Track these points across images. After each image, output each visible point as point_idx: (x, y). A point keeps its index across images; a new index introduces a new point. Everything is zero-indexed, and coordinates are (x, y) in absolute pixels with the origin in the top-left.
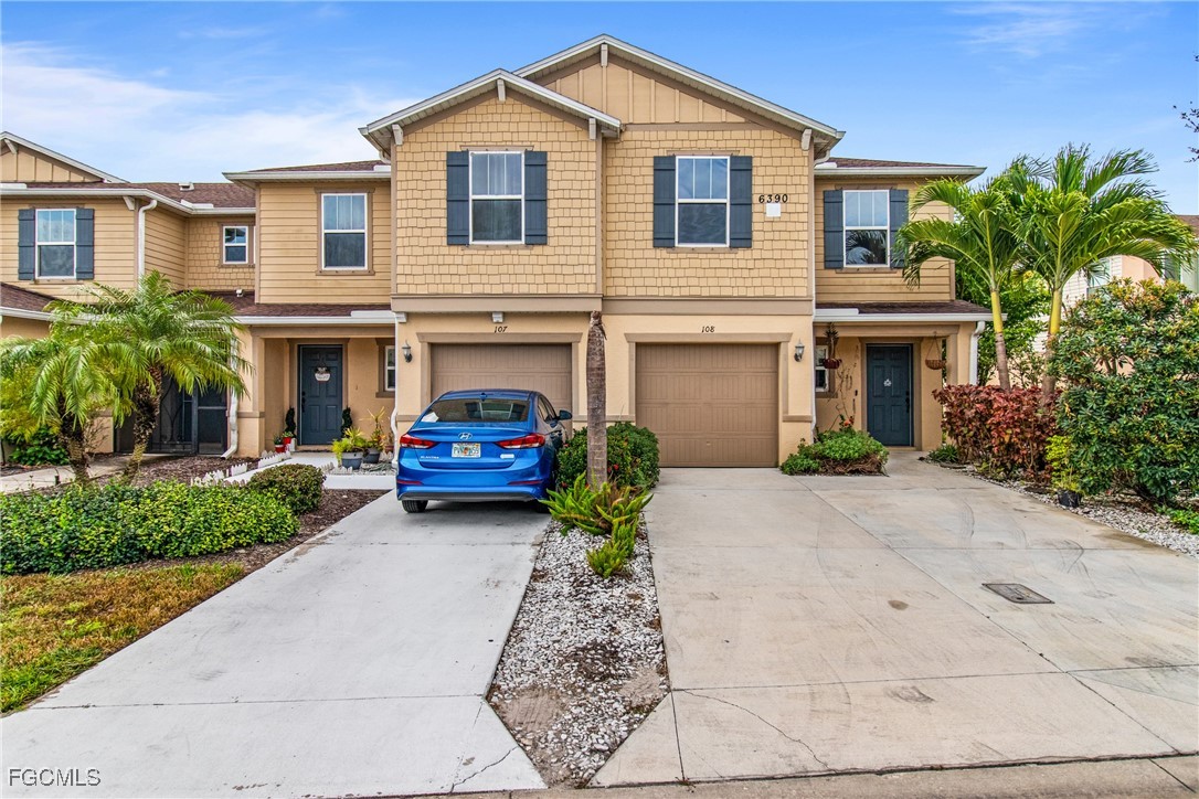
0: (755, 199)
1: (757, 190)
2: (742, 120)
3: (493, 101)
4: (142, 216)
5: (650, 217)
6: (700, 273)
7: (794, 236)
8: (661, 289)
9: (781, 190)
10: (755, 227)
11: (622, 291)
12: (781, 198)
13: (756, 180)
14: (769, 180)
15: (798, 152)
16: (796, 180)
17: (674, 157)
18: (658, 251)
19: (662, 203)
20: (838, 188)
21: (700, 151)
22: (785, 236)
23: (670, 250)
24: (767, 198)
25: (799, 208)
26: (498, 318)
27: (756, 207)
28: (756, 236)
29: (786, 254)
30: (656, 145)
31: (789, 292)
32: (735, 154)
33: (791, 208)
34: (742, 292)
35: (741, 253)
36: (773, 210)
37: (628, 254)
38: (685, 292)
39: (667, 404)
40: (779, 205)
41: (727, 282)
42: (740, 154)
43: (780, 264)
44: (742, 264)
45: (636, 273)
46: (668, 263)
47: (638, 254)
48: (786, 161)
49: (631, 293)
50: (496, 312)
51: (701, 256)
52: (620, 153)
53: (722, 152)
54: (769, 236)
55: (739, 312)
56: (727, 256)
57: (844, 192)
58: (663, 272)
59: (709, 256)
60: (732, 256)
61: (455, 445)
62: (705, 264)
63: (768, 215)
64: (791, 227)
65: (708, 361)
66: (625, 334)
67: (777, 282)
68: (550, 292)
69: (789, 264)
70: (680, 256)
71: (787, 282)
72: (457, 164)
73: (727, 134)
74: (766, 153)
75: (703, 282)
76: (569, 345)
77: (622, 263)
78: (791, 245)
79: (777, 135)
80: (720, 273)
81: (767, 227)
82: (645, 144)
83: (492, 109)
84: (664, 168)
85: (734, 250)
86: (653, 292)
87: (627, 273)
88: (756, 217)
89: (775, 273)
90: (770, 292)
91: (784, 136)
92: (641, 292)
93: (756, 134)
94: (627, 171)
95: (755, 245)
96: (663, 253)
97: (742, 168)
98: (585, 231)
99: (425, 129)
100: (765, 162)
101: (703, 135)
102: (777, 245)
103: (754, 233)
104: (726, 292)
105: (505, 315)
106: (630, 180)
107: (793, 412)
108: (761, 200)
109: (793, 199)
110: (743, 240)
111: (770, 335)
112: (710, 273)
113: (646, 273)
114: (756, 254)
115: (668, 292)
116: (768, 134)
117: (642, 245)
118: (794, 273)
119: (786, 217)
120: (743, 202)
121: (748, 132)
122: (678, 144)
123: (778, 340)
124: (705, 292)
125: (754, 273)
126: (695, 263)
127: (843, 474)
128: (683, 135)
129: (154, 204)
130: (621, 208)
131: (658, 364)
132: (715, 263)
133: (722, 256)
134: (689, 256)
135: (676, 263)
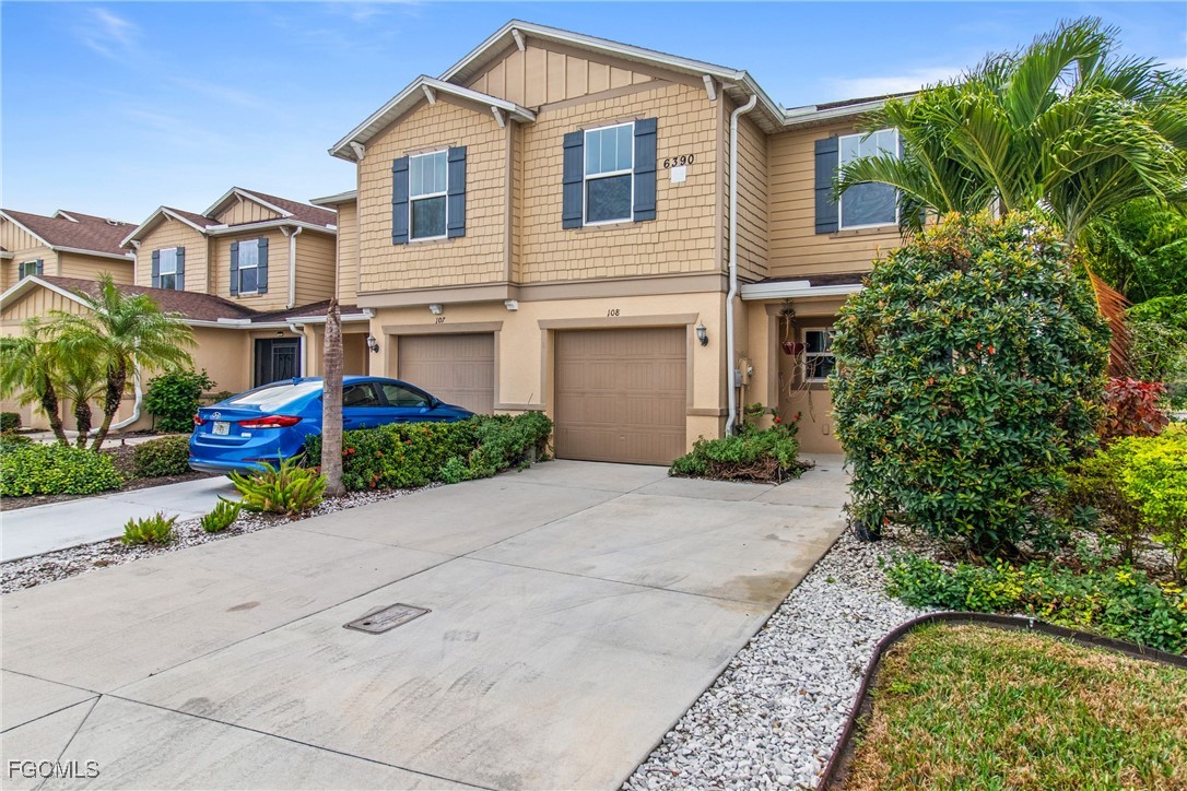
0: (660, 164)
1: (662, 154)
2: (648, 78)
3: (426, 107)
4: (293, 240)
5: (560, 198)
6: (606, 252)
7: (701, 201)
8: (570, 272)
9: (685, 151)
10: (661, 195)
11: (535, 277)
12: (686, 160)
13: (662, 143)
14: (674, 141)
15: (706, 104)
16: (703, 137)
17: (583, 131)
18: (568, 232)
19: (571, 181)
20: (833, 135)
21: (607, 121)
22: (691, 202)
23: (578, 230)
24: (672, 162)
25: (707, 168)
26: (435, 310)
27: (661, 174)
28: (661, 205)
29: (692, 223)
30: (566, 122)
31: (695, 267)
32: (639, 118)
33: (697, 169)
34: (647, 270)
35: (645, 227)
36: (678, 174)
37: (542, 238)
38: (592, 274)
39: (584, 393)
40: (684, 167)
41: (631, 260)
42: (646, 117)
43: (685, 235)
44: (646, 239)
45: (548, 257)
46: (576, 245)
47: (550, 237)
48: (693, 117)
49: (544, 278)
50: (433, 304)
51: (607, 234)
52: (536, 136)
53: (627, 119)
54: (674, 204)
55: (644, 292)
56: (632, 231)
57: (840, 138)
58: (572, 255)
59: (615, 233)
60: (637, 231)
61: (216, 424)
62: (611, 242)
63: (672, 181)
64: (697, 191)
65: (620, 347)
66: (539, 321)
67: (683, 256)
68: (467, 282)
69: (696, 233)
70: (588, 235)
71: (693, 255)
72: (401, 169)
73: (632, 98)
74: (672, 110)
75: (609, 262)
76: (491, 334)
77: (536, 248)
78: (697, 213)
79: (684, 88)
80: (625, 250)
81: (673, 193)
82: (558, 123)
83: (426, 114)
84: (573, 144)
85: (639, 224)
86: (563, 276)
87: (540, 258)
88: (661, 185)
89: (680, 246)
90: (675, 268)
91: (690, 88)
92: (553, 276)
93: (661, 91)
94: (541, 153)
95: (660, 216)
96: (572, 234)
97: (647, 131)
98: (495, 219)
99: (380, 142)
100: (671, 121)
101: (610, 103)
102: (682, 213)
103: (659, 203)
104: (631, 271)
105: (443, 307)
106: (544, 162)
107: (697, 406)
108: (666, 165)
109: (699, 158)
110: (647, 212)
111: (674, 316)
112: (615, 251)
113: (558, 256)
114: (661, 226)
115: (576, 275)
116: (673, 89)
117: (553, 228)
118: (701, 244)
119: (692, 181)
120: (648, 170)
121: (654, 91)
122: (586, 118)
123: (682, 322)
124: (611, 273)
125: (659, 248)
126: (601, 242)
127: (726, 479)
128: (591, 106)
129: (300, 230)
130: (536, 192)
131: (575, 350)
132: (620, 241)
133: (626, 232)
134: (596, 235)
135: (584, 243)
